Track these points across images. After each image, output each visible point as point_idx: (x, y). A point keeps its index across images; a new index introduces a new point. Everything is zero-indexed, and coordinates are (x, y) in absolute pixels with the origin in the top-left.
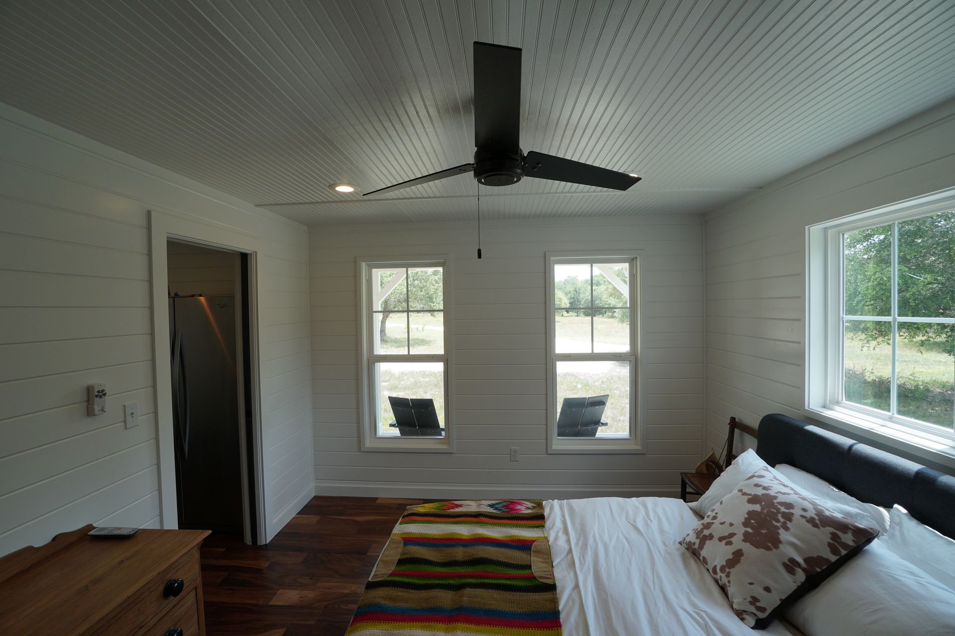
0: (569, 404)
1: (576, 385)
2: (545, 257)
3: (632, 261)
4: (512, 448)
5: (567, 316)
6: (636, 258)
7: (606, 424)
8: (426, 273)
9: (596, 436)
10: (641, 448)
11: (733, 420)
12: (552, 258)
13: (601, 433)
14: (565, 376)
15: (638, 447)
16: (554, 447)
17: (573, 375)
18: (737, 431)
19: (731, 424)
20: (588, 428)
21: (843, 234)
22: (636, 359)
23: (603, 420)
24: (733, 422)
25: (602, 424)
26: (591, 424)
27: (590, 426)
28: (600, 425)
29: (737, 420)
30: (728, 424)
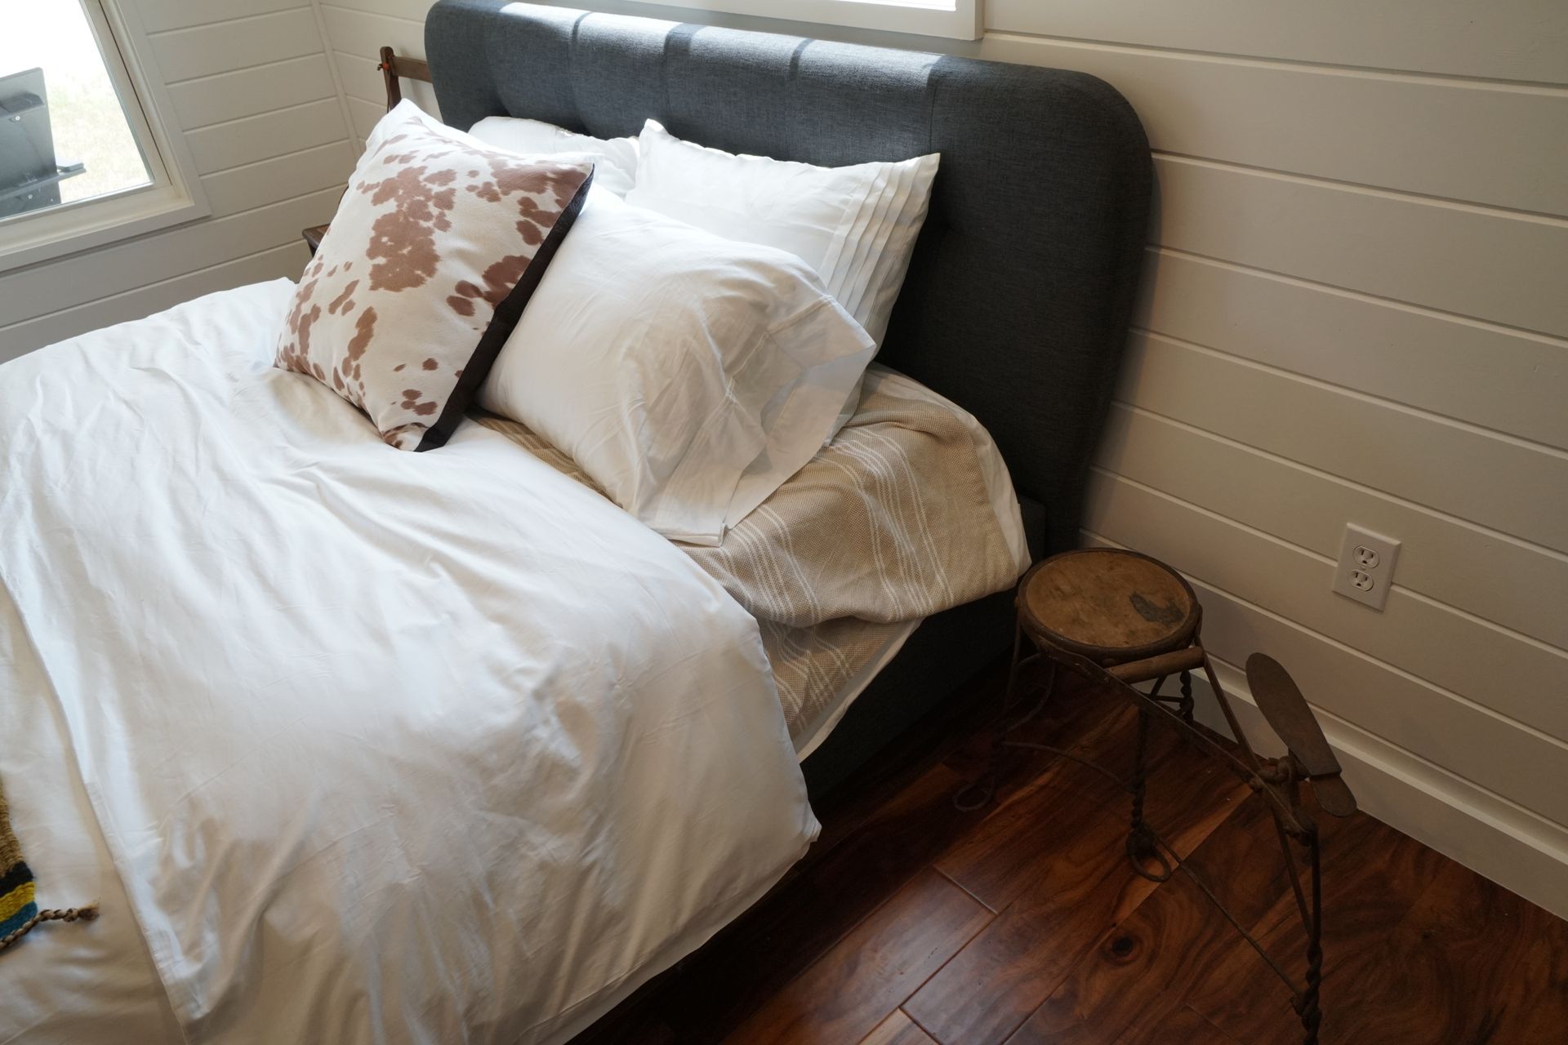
7: (78, 169)
9: (62, 202)
10: (193, 204)
11: (387, 53)
15: (186, 203)
18: (403, 81)
19: (386, 65)
20: (18, 192)
23: (62, 160)
24: (388, 62)
25: (66, 170)
26: (26, 180)
27: (23, 187)
28: (61, 174)
29: (397, 53)
30: (379, 69)
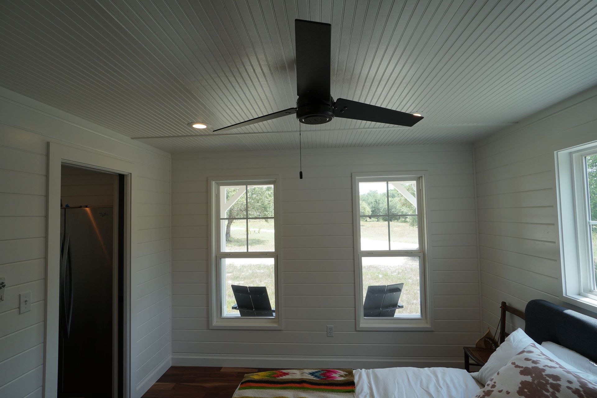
0: (372, 290)
1: (378, 276)
2: (352, 177)
3: (418, 179)
4: (328, 326)
5: (370, 221)
6: (422, 177)
7: (402, 307)
8: (262, 189)
9: (395, 316)
10: (430, 327)
11: (504, 304)
12: (357, 177)
13: (398, 314)
14: (369, 268)
15: (429, 326)
16: (362, 325)
17: (375, 267)
18: (508, 314)
19: (503, 307)
20: (388, 310)
21: (585, 157)
22: (424, 255)
23: (400, 303)
24: (504, 306)
25: (399, 306)
26: (390, 307)
27: (389, 308)
28: (398, 307)
29: (507, 304)
30: (500, 308)
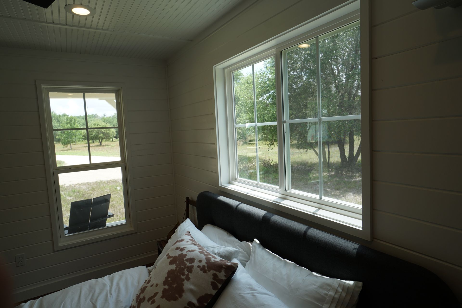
0: (75, 206)
2: (36, 84)
3: (117, 92)
4: (16, 255)
5: (116, 141)
6: (120, 89)
7: (112, 216)
9: (106, 226)
10: (133, 229)
11: (188, 198)
12: (43, 86)
13: (110, 223)
14: (109, 182)
15: (132, 229)
16: (60, 245)
17: (115, 181)
18: (190, 206)
19: (187, 202)
20: (97, 221)
21: (233, 73)
22: (125, 164)
23: (110, 213)
24: (187, 200)
25: (110, 216)
26: (98, 218)
28: (108, 217)
29: (190, 199)
30: (185, 202)
